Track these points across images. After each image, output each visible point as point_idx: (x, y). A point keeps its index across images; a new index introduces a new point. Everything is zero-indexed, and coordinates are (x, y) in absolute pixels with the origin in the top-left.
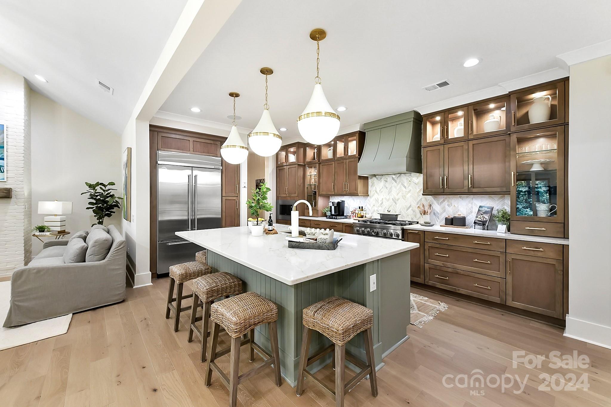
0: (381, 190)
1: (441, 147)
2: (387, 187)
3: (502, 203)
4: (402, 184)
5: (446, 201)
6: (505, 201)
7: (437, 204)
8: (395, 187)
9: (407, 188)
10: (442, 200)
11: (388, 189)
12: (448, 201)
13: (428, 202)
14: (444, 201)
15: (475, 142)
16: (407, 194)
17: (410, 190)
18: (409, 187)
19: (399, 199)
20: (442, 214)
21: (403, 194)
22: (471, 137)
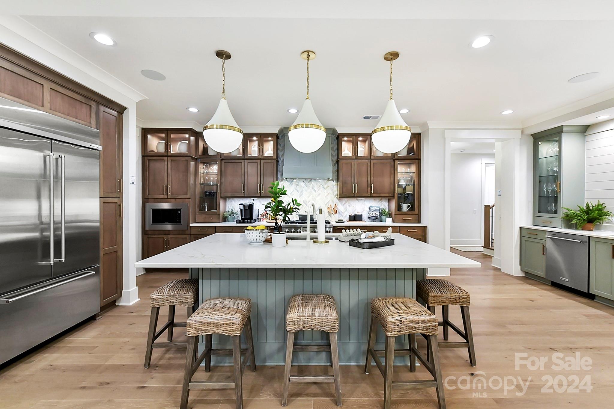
0: (292, 193)
1: (353, 162)
2: (299, 190)
3: (381, 204)
4: (313, 188)
5: (347, 203)
6: (383, 202)
7: (341, 205)
8: (306, 191)
9: (317, 192)
10: (344, 202)
11: (299, 192)
12: (349, 203)
13: (335, 203)
14: (346, 202)
15: (375, 161)
16: (317, 197)
17: (320, 194)
18: (319, 191)
19: (310, 201)
20: (345, 212)
21: (313, 197)
22: (372, 158)
